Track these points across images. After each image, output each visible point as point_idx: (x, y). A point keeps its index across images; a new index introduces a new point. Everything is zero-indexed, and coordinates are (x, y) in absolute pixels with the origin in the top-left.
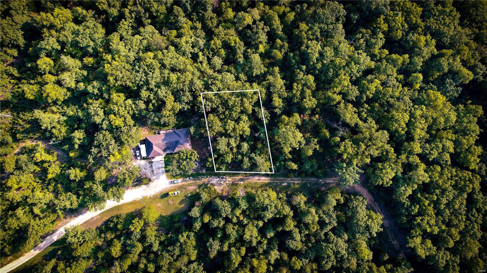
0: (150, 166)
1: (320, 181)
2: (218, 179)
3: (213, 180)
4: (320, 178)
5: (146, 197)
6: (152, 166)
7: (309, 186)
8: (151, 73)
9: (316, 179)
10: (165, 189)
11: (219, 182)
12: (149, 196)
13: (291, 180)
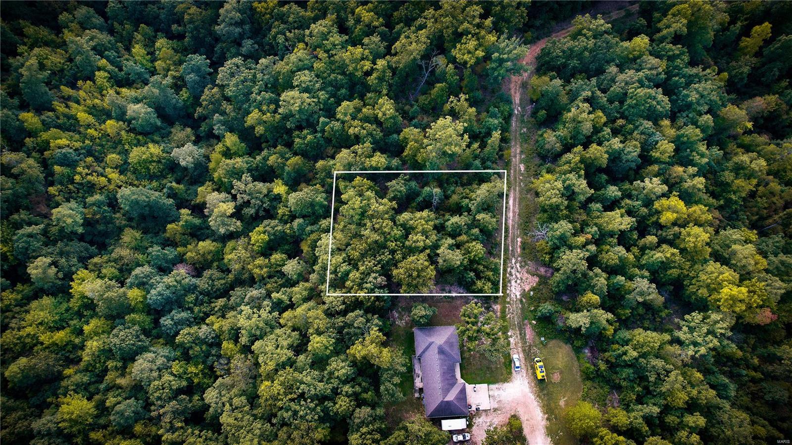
0: (484, 413)
1: (516, 112)
2: (513, 282)
3: (514, 291)
4: (513, 110)
5: (547, 428)
6: (485, 411)
7: (525, 130)
8: (302, 386)
9: (514, 119)
10: (531, 387)
11: (519, 281)
12: (544, 422)
13: (515, 157)
